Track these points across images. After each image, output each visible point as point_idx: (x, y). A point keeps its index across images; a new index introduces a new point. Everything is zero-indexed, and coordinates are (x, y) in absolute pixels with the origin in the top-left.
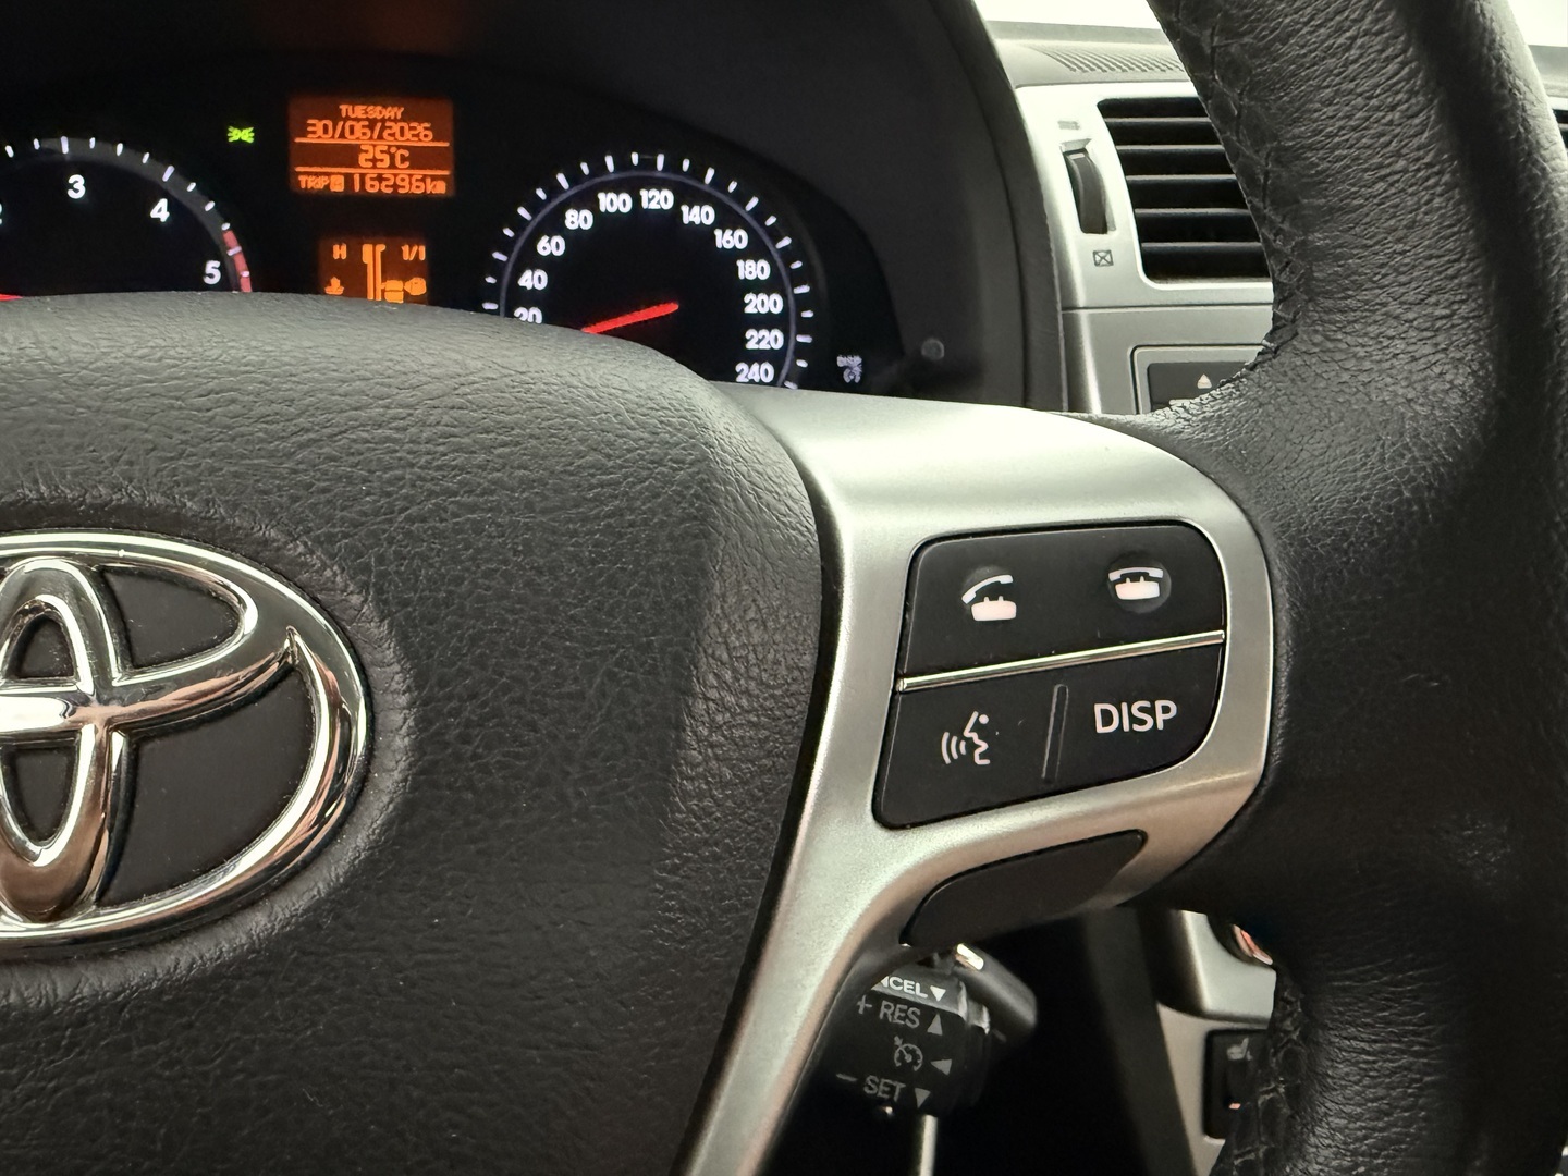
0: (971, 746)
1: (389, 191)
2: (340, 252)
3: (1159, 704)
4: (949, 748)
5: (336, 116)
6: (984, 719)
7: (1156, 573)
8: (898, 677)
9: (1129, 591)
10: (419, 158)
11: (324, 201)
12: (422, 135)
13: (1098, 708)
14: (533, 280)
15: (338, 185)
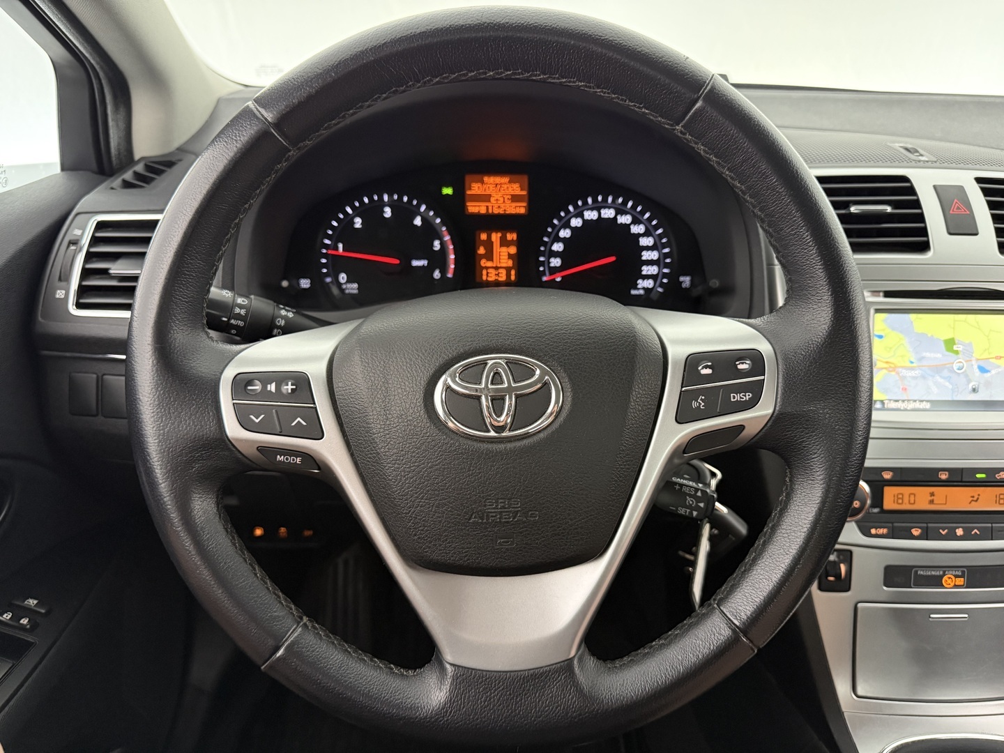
0: (700, 404)
1: (503, 212)
2: (484, 236)
3: (747, 394)
4: (694, 404)
5: (483, 182)
6: (703, 398)
7: (748, 362)
8: (682, 387)
9: (740, 367)
10: (515, 198)
11: (478, 216)
12: (516, 189)
13: (732, 395)
14: (558, 247)
15: (483, 211)
